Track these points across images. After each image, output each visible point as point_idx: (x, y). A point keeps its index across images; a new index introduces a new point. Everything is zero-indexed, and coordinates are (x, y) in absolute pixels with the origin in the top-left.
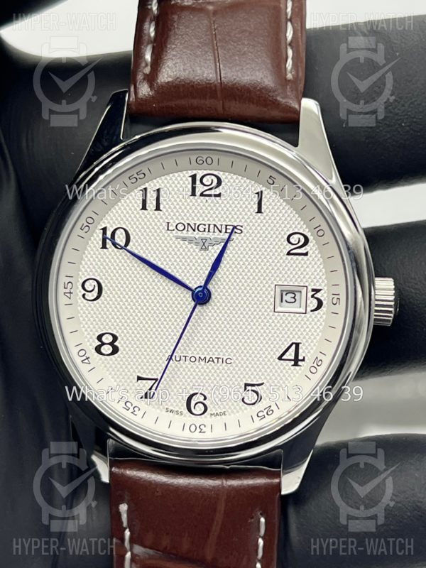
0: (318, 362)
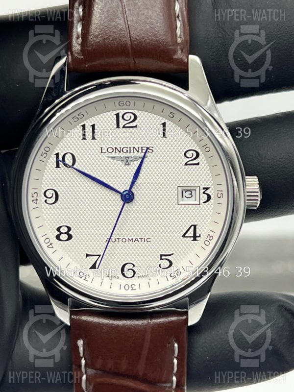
0: (210, 238)
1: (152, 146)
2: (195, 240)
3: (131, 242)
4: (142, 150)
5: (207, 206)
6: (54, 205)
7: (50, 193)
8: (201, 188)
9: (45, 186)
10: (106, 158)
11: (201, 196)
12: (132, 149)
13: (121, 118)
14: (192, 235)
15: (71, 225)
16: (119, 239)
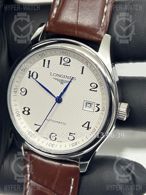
1: (75, 77)
2: (88, 129)
3: (57, 123)
4: (70, 78)
5: (97, 114)
7: (23, 90)
9: (22, 86)
10: (52, 78)
11: (95, 108)
12: (65, 76)
13: (63, 60)
14: (87, 127)
15: (30, 107)
16: (51, 120)
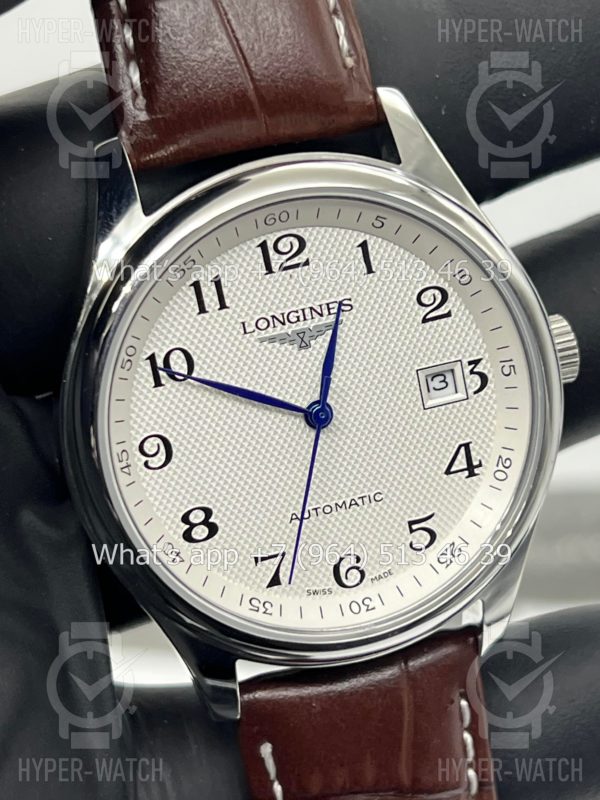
0: (504, 463)
1: (348, 297)
2: (472, 474)
3: (343, 511)
4: (329, 309)
5: (483, 399)
6: (165, 468)
7: (153, 445)
8: (465, 362)
9: (138, 433)
10: (257, 344)
11: (468, 381)
12: (307, 311)
13: (271, 252)
14: (465, 466)
15: (210, 502)
16: (316, 509)
